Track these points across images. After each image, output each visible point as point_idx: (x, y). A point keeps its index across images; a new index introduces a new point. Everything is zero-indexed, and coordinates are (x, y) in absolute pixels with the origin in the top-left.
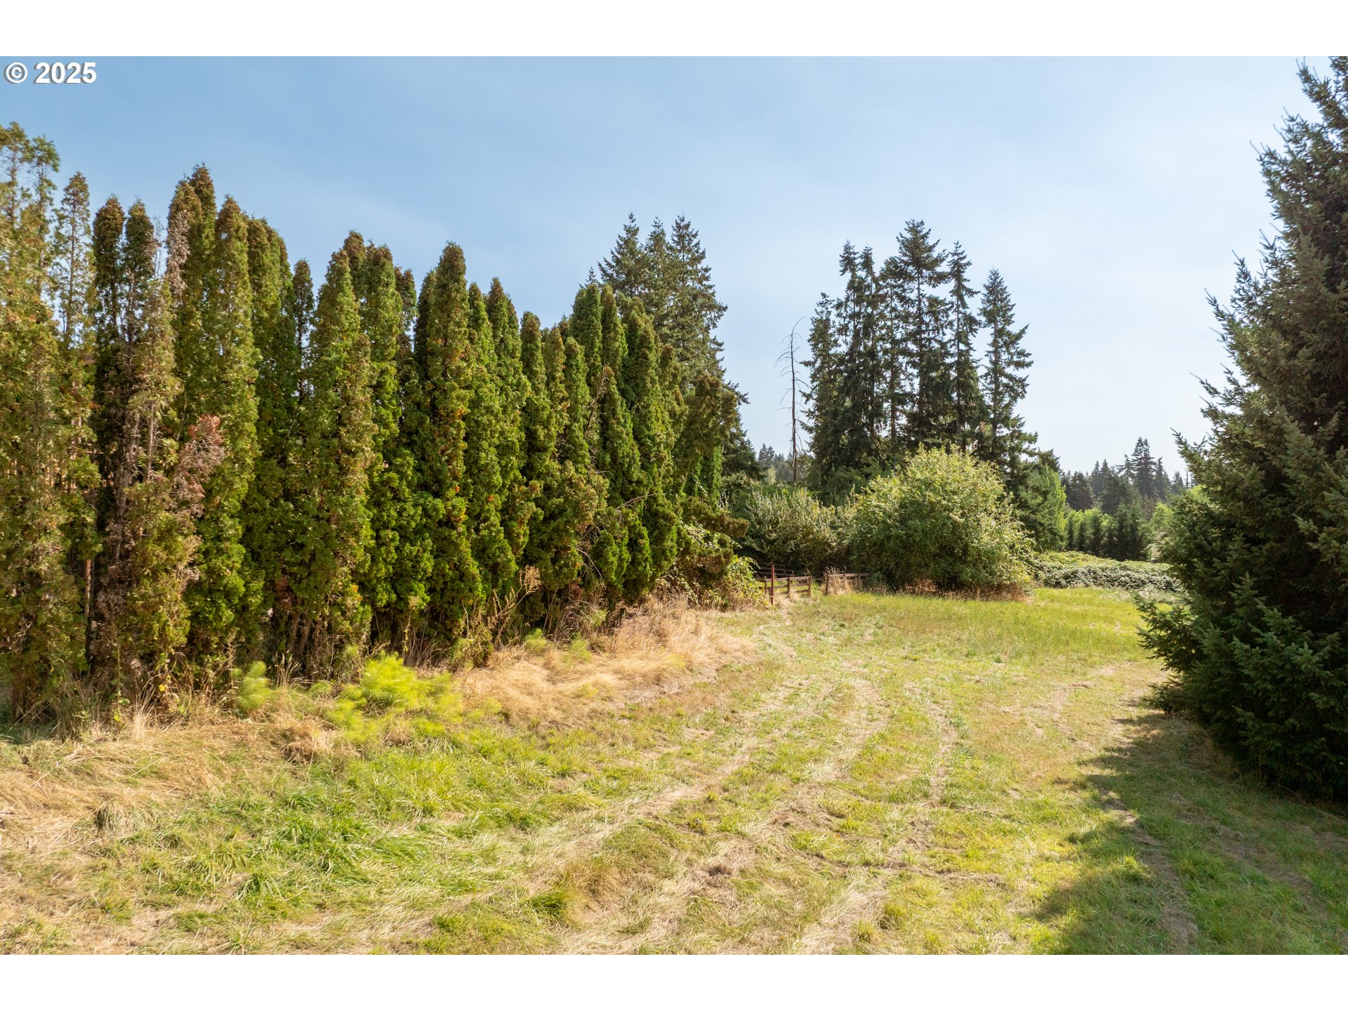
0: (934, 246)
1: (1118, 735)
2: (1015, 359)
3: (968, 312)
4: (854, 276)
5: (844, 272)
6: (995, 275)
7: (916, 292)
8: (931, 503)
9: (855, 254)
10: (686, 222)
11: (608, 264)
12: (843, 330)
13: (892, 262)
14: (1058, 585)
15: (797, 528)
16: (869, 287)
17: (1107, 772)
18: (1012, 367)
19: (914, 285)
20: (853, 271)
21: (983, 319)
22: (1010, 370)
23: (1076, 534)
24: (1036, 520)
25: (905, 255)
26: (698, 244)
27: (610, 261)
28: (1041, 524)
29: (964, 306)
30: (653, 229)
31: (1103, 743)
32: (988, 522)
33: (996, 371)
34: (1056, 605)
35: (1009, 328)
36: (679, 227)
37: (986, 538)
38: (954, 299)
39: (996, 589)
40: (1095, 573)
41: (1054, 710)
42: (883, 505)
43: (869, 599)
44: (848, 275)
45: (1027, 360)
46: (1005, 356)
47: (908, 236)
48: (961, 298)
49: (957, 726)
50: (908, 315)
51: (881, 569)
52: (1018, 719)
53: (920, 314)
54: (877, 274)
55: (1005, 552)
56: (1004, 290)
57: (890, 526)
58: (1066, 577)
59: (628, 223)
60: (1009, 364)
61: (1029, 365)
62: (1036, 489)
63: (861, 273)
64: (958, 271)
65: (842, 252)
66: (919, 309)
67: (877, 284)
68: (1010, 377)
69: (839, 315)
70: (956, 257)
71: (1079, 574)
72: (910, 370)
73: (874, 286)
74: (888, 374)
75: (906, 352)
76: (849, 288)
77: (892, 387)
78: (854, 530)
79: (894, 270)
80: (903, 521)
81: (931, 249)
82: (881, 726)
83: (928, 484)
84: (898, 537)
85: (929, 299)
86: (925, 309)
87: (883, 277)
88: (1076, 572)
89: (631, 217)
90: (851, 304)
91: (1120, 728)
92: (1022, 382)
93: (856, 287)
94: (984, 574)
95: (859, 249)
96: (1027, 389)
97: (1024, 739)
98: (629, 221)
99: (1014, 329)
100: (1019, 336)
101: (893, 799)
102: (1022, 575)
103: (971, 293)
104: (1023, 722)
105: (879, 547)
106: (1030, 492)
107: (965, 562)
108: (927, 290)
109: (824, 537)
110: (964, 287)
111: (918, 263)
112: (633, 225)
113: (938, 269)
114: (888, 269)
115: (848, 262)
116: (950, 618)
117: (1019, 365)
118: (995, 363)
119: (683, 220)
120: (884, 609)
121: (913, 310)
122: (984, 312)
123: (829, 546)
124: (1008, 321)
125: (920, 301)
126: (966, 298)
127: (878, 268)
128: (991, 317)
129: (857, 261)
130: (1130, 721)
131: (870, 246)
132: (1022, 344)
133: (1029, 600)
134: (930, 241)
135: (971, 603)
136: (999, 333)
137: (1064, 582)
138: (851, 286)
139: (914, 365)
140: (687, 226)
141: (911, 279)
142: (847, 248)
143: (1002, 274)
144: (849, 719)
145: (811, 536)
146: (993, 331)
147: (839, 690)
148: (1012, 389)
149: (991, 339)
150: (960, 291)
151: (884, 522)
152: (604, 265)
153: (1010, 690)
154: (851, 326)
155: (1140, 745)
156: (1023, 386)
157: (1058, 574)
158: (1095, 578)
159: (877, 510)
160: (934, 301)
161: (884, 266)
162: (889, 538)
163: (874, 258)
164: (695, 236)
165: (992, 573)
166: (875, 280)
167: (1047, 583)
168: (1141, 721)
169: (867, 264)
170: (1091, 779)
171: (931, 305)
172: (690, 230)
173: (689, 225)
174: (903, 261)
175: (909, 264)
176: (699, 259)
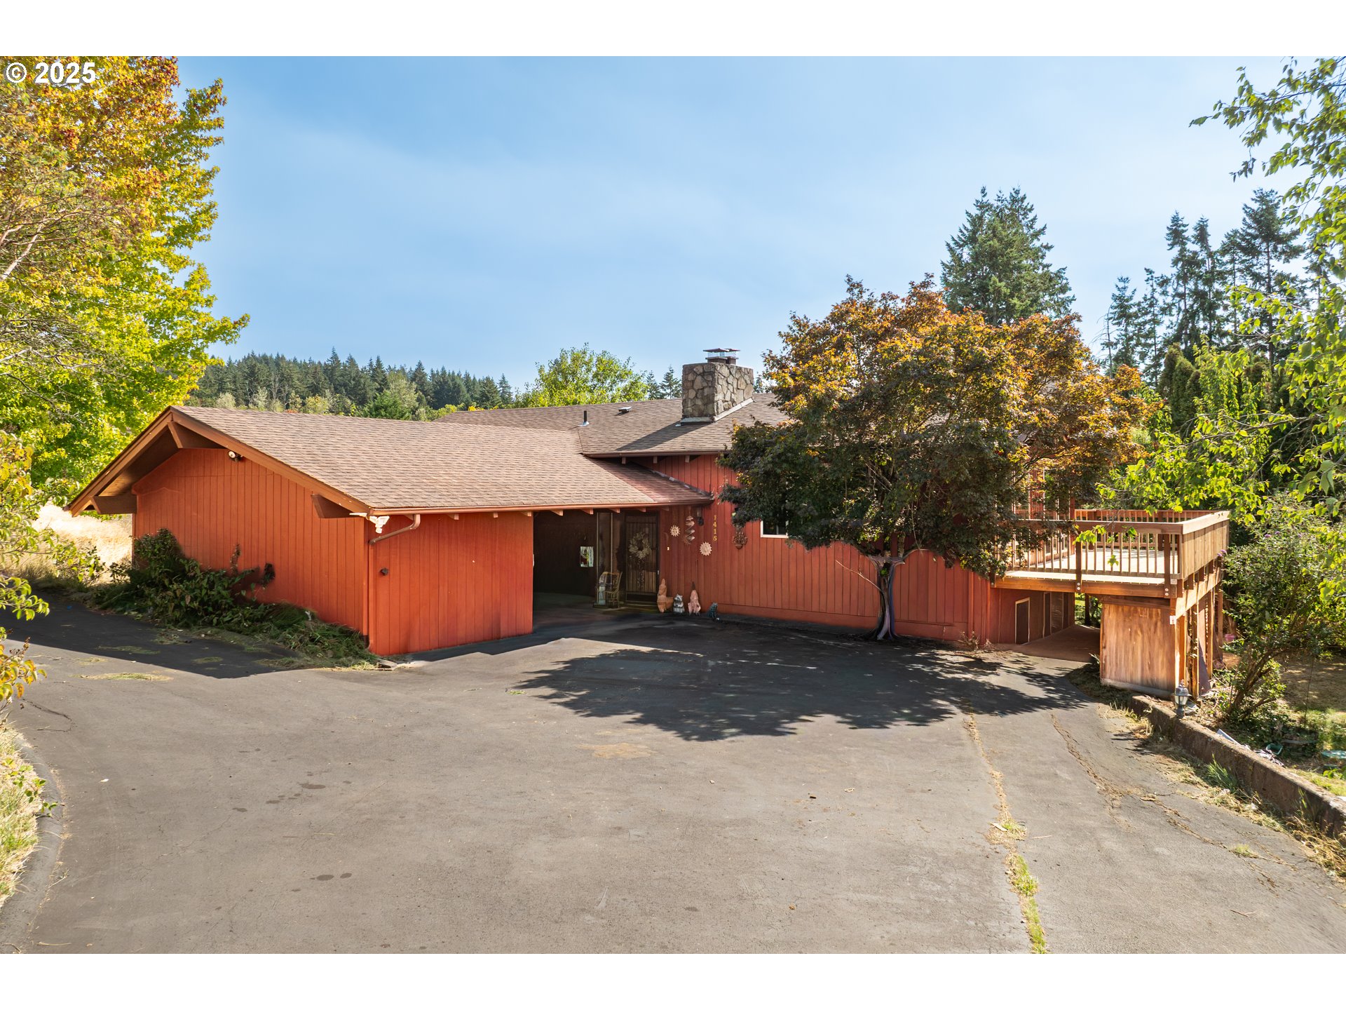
4: (1183, 250)
5: (1172, 245)
7: (1266, 267)
9: (1185, 226)
10: (1021, 195)
13: (1232, 236)
16: (1203, 262)
19: (1263, 260)
20: (1183, 244)
25: (1251, 227)
26: (1034, 220)
27: (959, 240)
30: (999, 202)
36: (1014, 200)
44: (1177, 248)
47: (1255, 206)
54: (1214, 249)
59: (980, 198)
63: (1192, 247)
65: (1170, 224)
66: (1269, 287)
67: (1215, 260)
73: (1210, 260)
76: (1176, 263)
79: (1241, 245)
81: (1283, 221)
85: (1281, 275)
87: (1224, 251)
89: (983, 191)
90: (1180, 282)
93: (1188, 265)
95: (1191, 222)
98: (981, 195)
111: (1268, 236)
112: (985, 200)
113: (1291, 244)
114: (1231, 243)
115: (1176, 235)
119: (1017, 192)
125: (1269, 279)
127: (1215, 243)
129: (1187, 234)
131: (1206, 217)
134: (1281, 214)
138: (1179, 260)
141: (1260, 252)
142: (1175, 220)
154: (1180, 306)
160: (1286, 278)
161: (1225, 241)
163: (1209, 230)
164: (1031, 210)
169: (1202, 236)
172: (1025, 204)
173: (1024, 198)
174: (1249, 234)
175: (1255, 237)
176: (1036, 235)
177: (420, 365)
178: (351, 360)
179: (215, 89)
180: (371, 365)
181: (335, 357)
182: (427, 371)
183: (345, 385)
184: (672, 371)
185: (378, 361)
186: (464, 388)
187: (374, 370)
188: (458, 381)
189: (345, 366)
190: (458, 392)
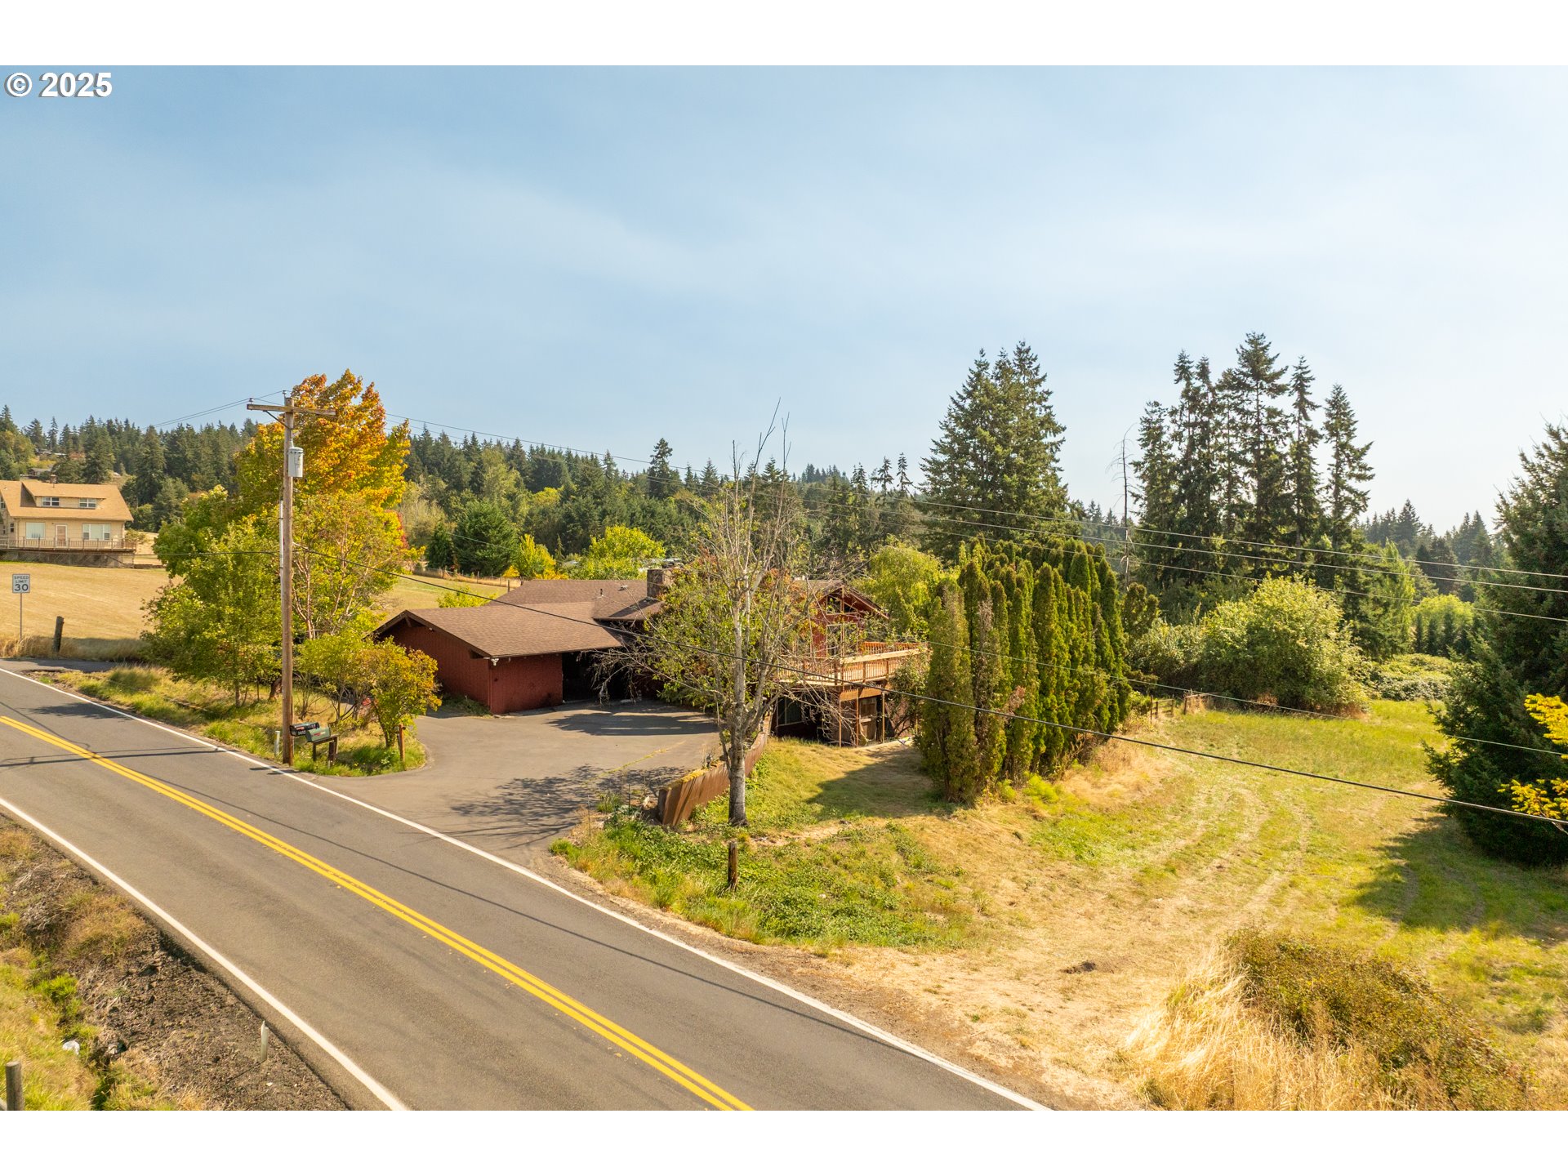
0: (1274, 359)
1: (1411, 827)
2: (1356, 472)
3: (1309, 424)
4: (1189, 384)
5: (1178, 381)
6: (1338, 390)
7: (1255, 403)
8: (1278, 632)
9: (1189, 363)
10: (1026, 347)
11: (960, 396)
12: (1177, 436)
13: (1228, 374)
14: (1397, 698)
15: (1147, 646)
16: (1205, 395)
17: (1398, 844)
18: (1354, 479)
19: (1252, 395)
20: (1188, 379)
21: (1326, 432)
22: (1352, 483)
23: (1425, 630)
24: (1375, 632)
25: (1244, 366)
26: (1037, 368)
27: (962, 393)
28: (1380, 635)
29: (1307, 419)
30: (999, 358)
31: (1399, 830)
32: (1328, 647)
33: (1338, 484)
34: (1391, 724)
35: (1352, 442)
36: (1020, 351)
37: (1327, 662)
38: (1296, 412)
39: (1335, 709)
40: (1435, 685)
41: (1372, 811)
42: (1230, 629)
43: (1224, 718)
44: (1183, 383)
45: (1368, 473)
46: (1347, 469)
47: (1248, 347)
48: (1302, 411)
49: (1311, 818)
50: (1245, 427)
51: (1229, 688)
52: (1348, 815)
53: (1257, 426)
54: (1214, 385)
55: (1345, 674)
56: (1346, 405)
57: (1238, 651)
58: (1406, 689)
59: (979, 357)
60: (1350, 476)
61: (1370, 478)
62: (1377, 601)
63: (1197, 383)
64: (1301, 383)
65: (1177, 361)
66: (1258, 420)
67: (1214, 394)
68: (1351, 490)
69: (1174, 422)
70: (1300, 371)
71: (1420, 687)
72: (1248, 479)
73: (1210, 395)
74: (1225, 483)
75: (1244, 463)
76: (1183, 396)
77: (1229, 495)
78: (1201, 649)
79: (1233, 382)
80: (1250, 645)
81: (1271, 361)
82: (1266, 817)
83: (1276, 611)
84: (1246, 660)
85: (1268, 410)
86: (1264, 421)
87: (1221, 388)
88: (1416, 684)
89: (982, 352)
90: (1186, 413)
91: (1414, 823)
92: (1363, 496)
93: (1192, 398)
94: (1324, 694)
95: (1195, 360)
96: (1368, 502)
97: (1351, 826)
99: (1357, 443)
100: (1363, 452)
101: (1282, 849)
102: (1361, 693)
103: (1314, 407)
104: (1352, 818)
105: (1228, 669)
106: (1371, 605)
107: (1307, 683)
108: (1267, 400)
109: (1172, 655)
110: (1307, 401)
111: (1257, 375)
112: (983, 359)
113: (1278, 382)
114: (1226, 381)
115: (1183, 371)
116: (1297, 739)
117: (1360, 477)
118: (1337, 476)
119: (1023, 345)
120: (1238, 729)
121: (1252, 422)
122: (1328, 426)
123: (1177, 663)
124: (1350, 435)
125: (1258, 412)
126: (1308, 411)
127: (1215, 378)
128: (1333, 430)
129: (1191, 370)
130: (1422, 820)
131: (1207, 356)
132: (1365, 460)
133: (1365, 718)
134: (1270, 354)
135: (1313, 722)
136: (1342, 447)
137: (1403, 695)
138: (1185, 394)
139: (1252, 474)
140: (1028, 351)
141: (1250, 389)
142: (1182, 358)
143: (1345, 390)
144: (1246, 812)
145: (1160, 654)
146: (1334, 444)
147: (1234, 795)
148: (1353, 503)
149: (1333, 452)
150: (1302, 405)
151: (1232, 647)
152: (956, 398)
153: (1344, 798)
154: (1186, 434)
155: (1423, 833)
156: (1365, 500)
157: (1398, 685)
158: (1436, 691)
159: (1226, 635)
160: (1273, 413)
161: (1221, 378)
162: (1237, 661)
163: (1210, 368)
164: (1035, 360)
165: (1332, 694)
166: (1212, 390)
167: (1386, 696)
168: (1430, 820)
169: (1204, 373)
170: (1387, 847)
171: (1270, 416)
172: (1030, 354)
173: (1029, 349)
174: (1242, 373)
175: (1248, 376)
176: (1039, 382)
177: (518, 441)
178: (444, 437)
179: (405, 425)
180: (465, 442)
181: (426, 433)
182: (526, 448)
183: (437, 465)
184: (774, 461)
185: (474, 438)
186: (566, 468)
187: (469, 447)
188: (559, 460)
189: (437, 444)
190: (560, 471)
